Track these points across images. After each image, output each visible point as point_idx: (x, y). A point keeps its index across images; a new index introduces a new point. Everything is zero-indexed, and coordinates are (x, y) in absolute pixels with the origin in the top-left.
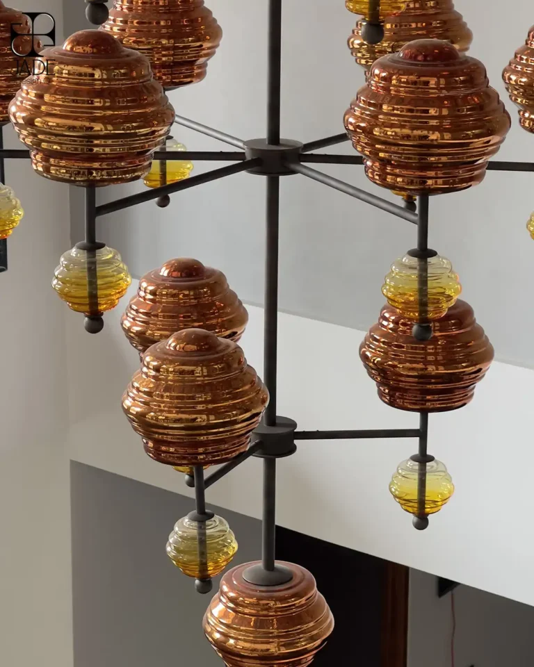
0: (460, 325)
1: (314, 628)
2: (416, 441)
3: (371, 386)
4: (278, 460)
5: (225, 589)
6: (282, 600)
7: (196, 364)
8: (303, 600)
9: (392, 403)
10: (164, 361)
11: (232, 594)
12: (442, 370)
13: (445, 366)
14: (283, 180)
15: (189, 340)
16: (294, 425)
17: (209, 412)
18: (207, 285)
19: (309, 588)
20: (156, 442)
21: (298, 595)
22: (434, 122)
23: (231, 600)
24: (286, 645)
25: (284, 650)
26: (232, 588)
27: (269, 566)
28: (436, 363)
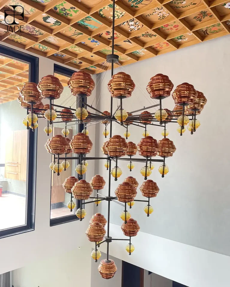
0: (135, 223)
1: (114, 270)
2: (129, 241)
3: (123, 232)
4: (109, 243)
5: (101, 263)
6: (109, 265)
7: (96, 227)
8: (112, 265)
9: (125, 235)
10: (91, 226)
11: (102, 264)
12: (132, 230)
13: (133, 229)
14: (110, 201)
15: (95, 223)
16: (112, 238)
17: (97, 234)
18: (101, 217)
19: (113, 263)
20: (90, 238)
21: (111, 264)
22: (126, 192)
23: (102, 265)
24: (110, 272)
25: (109, 273)
26: (102, 263)
27: (108, 259)
28: (131, 229)
